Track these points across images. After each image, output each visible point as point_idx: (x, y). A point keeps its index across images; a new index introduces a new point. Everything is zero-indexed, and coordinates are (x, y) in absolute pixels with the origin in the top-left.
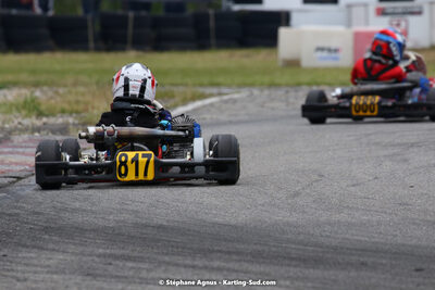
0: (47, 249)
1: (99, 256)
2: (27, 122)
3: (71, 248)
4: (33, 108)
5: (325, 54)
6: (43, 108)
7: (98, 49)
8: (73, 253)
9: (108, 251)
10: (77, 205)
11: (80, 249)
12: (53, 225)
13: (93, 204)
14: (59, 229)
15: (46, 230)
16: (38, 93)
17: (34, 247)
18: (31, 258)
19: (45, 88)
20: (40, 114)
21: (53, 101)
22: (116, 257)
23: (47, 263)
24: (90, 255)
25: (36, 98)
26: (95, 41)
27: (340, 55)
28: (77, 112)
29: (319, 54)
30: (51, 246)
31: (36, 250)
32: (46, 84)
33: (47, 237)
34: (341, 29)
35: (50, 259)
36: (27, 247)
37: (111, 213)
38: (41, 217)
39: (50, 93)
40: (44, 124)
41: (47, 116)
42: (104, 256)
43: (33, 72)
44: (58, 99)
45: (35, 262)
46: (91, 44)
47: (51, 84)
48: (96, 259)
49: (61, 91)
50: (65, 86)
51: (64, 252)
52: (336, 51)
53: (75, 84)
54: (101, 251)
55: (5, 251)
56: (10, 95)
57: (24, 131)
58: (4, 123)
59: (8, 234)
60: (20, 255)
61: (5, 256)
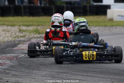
2: (35, 36)
3: (48, 70)
4: (37, 32)
6: (40, 32)
8: (48, 71)
9: (58, 71)
11: (51, 70)
12: (43, 64)
14: (44, 65)
16: (39, 28)
18: (37, 72)
19: (41, 26)
20: (39, 33)
21: (43, 30)
22: (61, 73)
23: (41, 74)
24: (53, 72)
25: (38, 29)
30: (42, 69)
31: (38, 70)
33: (41, 67)
36: (36, 70)
38: (39, 61)
39: (42, 28)
40: (41, 36)
41: (41, 34)
42: (58, 72)
43: (38, 22)
45: (38, 74)
48: (55, 73)
49: (45, 27)
50: (46, 26)
51: (46, 71)
55: (29, 71)
56: (31, 28)
57: (35, 38)
58: (29, 36)
59: (30, 66)
60: (34, 72)
61: (29, 72)
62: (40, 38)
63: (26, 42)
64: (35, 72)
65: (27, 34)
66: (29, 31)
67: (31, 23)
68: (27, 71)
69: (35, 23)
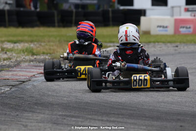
0: (37, 112)
1: (60, 115)
2: (27, 58)
3: (47, 112)
4: (30, 51)
5: (161, 29)
6: (35, 51)
7: (59, 26)
8: (48, 114)
9: (64, 113)
10: (50, 93)
12: (39, 102)
13: (57, 93)
15: (36, 104)
16: (32, 45)
17: (30, 111)
18: (29, 116)
19: (35, 43)
20: (33, 54)
21: (39, 49)
22: (67, 116)
23: (36, 118)
24: (56, 115)
25: (32, 47)
26: (58, 22)
27: (168, 29)
28: (50, 54)
29: (159, 29)
30: (38, 111)
31: (31, 113)
32: (36, 41)
33: (36, 107)
34: (169, 17)
35: (38, 116)
36: (27, 111)
37: (65, 97)
38: (34, 98)
39: (38, 45)
40: (35, 58)
41: (36, 55)
42: (62, 115)
43: (30, 36)
44: (41, 48)
45: (31, 118)
46: (56, 24)
47: (38, 41)
48: (58, 117)
49: (43, 44)
50: (44, 42)
51: (44, 114)
52: (166, 27)
53: (49, 42)
54: (60, 113)
55: (17, 113)
56: (20, 46)
57: (26, 61)
58: (17, 58)
59: (19, 106)
60: (24, 115)
61: (17, 115)
62: (35, 61)
63: (13, 67)
64: (27, 115)
65: (14, 54)
66: (17, 50)
67: (20, 38)
68: (14, 113)
69: (26, 38)
